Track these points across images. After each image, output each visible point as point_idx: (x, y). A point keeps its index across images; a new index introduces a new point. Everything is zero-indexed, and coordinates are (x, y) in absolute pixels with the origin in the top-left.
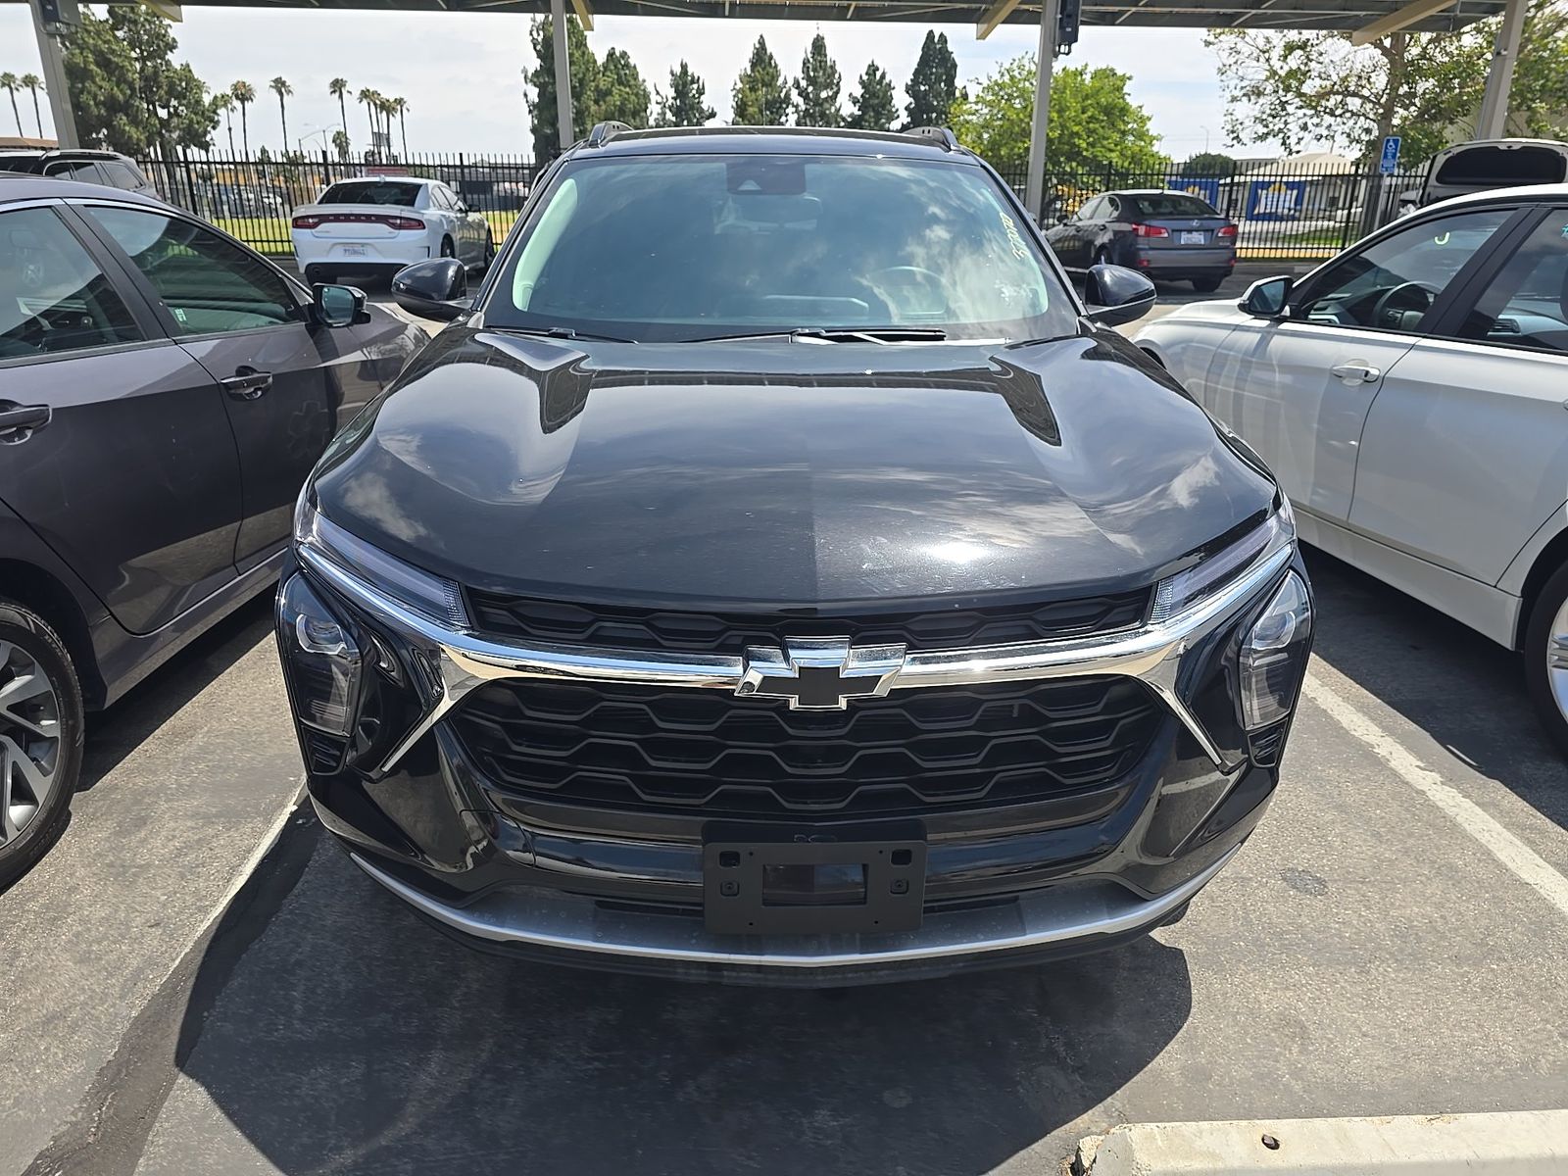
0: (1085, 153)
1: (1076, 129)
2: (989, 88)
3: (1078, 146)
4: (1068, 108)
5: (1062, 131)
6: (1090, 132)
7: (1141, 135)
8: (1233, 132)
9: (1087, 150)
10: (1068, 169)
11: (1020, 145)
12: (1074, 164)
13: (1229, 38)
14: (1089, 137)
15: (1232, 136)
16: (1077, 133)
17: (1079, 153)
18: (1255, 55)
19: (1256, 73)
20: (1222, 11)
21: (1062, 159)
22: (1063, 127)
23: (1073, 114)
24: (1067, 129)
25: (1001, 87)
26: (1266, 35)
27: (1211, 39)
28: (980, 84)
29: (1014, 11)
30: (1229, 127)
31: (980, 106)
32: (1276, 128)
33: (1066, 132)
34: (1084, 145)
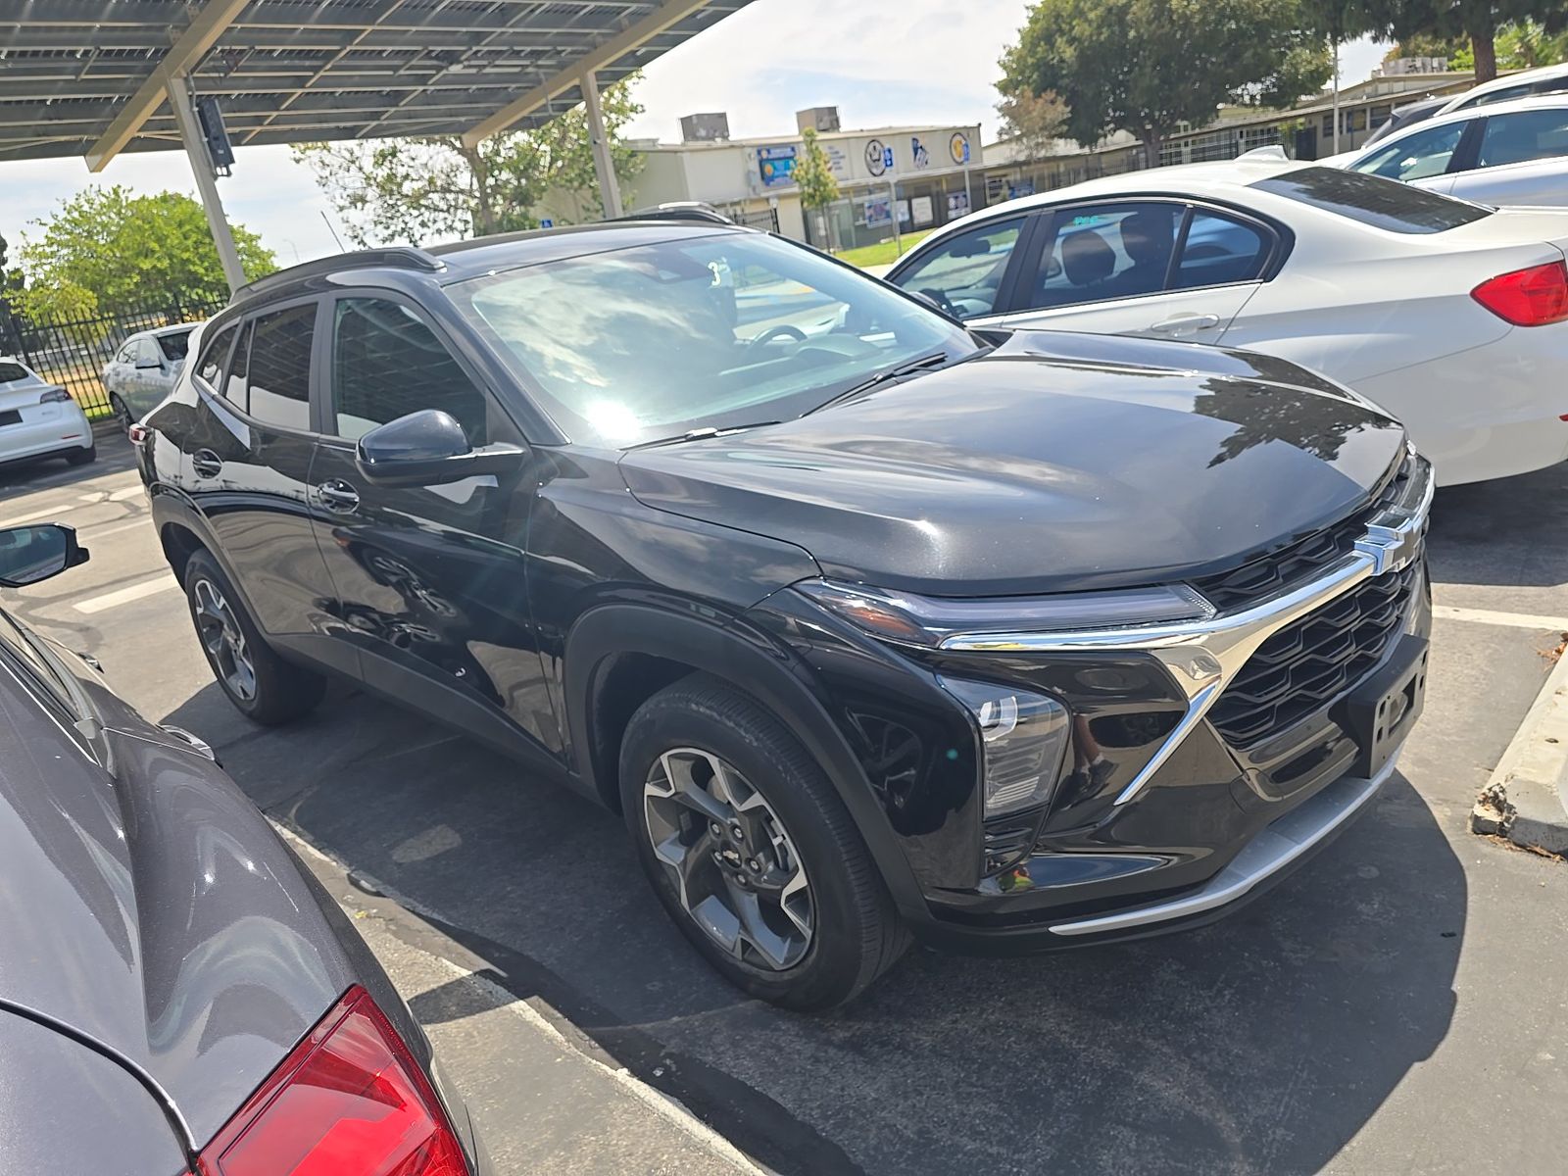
0: (206, 279)
1: (185, 256)
2: (56, 228)
3: (196, 273)
4: (167, 237)
5: (170, 259)
6: (202, 258)
7: (254, 254)
8: (356, 237)
9: (207, 276)
10: (195, 297)
11: (128, 280)
12: (200, 292)
13: (315, 153)
14: (203, 262)
15: (356, 241)
16: (188, 260)
17: (201, 280)
18: (345, 165)
19: (354, 181)
20: (297, 127)
21: (183, 288)
22: (171, 257)
23: (176, 242)
24: (176, 257)
25: (76, 223)
26: (349, 147)
27: (298, 155)
28: (45, 225)
29: (133, 140)
30: (350, 233)
31: (55, 248)
32: (399, 229)
33: (175, 260)
34: (202, 271)
